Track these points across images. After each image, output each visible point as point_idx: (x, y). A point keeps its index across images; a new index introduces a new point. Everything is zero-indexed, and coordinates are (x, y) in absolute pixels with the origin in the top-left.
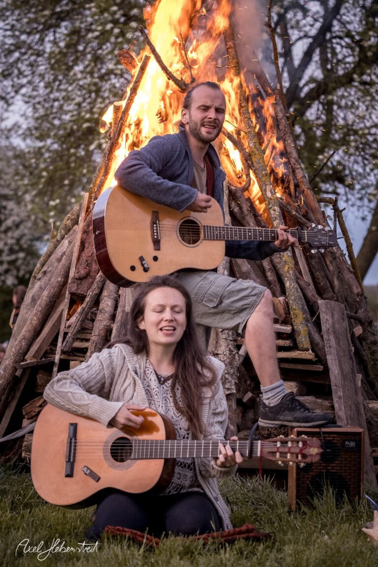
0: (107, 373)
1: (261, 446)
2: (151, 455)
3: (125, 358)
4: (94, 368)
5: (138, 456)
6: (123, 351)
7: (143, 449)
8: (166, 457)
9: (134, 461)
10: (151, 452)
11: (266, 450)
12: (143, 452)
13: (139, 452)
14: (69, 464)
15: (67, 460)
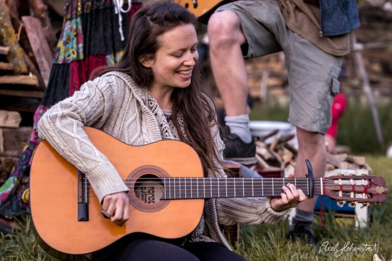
0: (107, 105)
1: (323, 183)
2: (189, 194)
3: (131, 89)
4: (94, 99)
5: (173, 195)
6: (126, 82)
7: (177, 188)
8: (208, 196)
9: (167, 201)
10: (189, 191)
11: (329, 188)
12: (178, 191)
13: (172, 192)
14: (82, 206)
15: (81, 201)
